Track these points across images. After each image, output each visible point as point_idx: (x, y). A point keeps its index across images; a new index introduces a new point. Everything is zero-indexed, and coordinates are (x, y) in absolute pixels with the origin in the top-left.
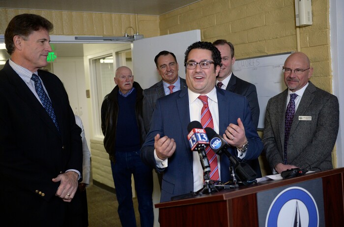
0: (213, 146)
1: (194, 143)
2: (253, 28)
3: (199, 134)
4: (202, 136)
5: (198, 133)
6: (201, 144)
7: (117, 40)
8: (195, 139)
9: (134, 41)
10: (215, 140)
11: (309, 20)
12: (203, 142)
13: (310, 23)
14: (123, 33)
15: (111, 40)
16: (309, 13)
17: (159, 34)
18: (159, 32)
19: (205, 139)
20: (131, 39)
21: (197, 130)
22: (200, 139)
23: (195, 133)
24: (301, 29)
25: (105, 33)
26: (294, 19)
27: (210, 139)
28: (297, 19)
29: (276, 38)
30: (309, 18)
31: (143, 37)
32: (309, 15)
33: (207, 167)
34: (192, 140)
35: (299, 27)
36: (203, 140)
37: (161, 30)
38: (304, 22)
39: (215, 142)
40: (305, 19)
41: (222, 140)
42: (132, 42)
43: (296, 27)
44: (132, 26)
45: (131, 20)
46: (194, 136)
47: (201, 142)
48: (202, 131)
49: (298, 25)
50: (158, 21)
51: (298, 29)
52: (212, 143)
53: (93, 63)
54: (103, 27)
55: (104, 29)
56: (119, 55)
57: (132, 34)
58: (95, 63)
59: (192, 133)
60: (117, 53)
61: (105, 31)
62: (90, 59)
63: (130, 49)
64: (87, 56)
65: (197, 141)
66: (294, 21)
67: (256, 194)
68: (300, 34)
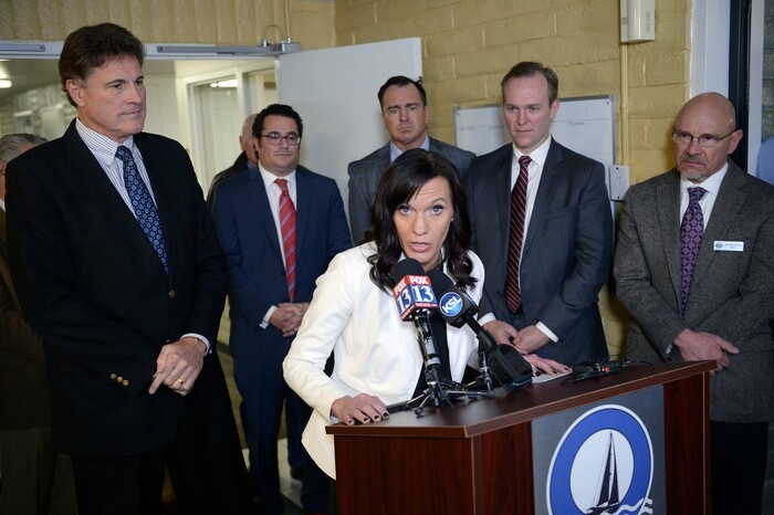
0: (446, 309)
1: (407, 306)
2: (530, 40)
3: (416, 288)
4: (423, 292)
5: (415, 284)
6: (421, 308)
7: (246, 53)
8: (408, 297)
9: (281, 57)
10: (450, 297)
11: (648, 31)
12: (425, 305)
13: (651, 37)
14: (259, 39)
15: (233, 53)
16: (648, 14)
17: (333, 42)
18: (334, 35)
19: (428, 297)
20: (276, 50)
21: (412, 279)
22: (420, 299)
23: (409, 286)
24: (631, 47)
25: (220, 39)
26: (617, 24)
27: (438, 295)
28: (624, 27)
29: (579, 64)
30: (648, 26)
31: (299, 47)
32: (648, 20)
33: (431, 356)
34: (403, 298)
35: (628, 44)
36: (426, 300)
37: (338, 32)
38: (638, 34)
39: (449, 303)
40: (639, 28)
41: (463, 298)
42: (277, 56)
43: (621, 44)
44: (276, 23)
45: (275, 10)
46: (406, 291)
47: (421, 305)
48: (423, 280)
49: (624, 39)
50: (332, 13)
51: (624, 48)
52: (443, 304)
53: (195, 93)
54: (216, 26)
55: (219, 30)
56: (251, 79)
57: (278, 40)
58: (200, 92)
59: (402, 284)
60: (246, 76)
61: (220, 34)
62: (188, 85)
63: (273, 68)
64: (181, 77)
65: (413, 302)
66: (617, 31)
67: (529, 424)
68: (629, 58)
